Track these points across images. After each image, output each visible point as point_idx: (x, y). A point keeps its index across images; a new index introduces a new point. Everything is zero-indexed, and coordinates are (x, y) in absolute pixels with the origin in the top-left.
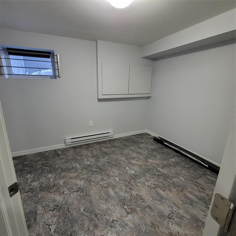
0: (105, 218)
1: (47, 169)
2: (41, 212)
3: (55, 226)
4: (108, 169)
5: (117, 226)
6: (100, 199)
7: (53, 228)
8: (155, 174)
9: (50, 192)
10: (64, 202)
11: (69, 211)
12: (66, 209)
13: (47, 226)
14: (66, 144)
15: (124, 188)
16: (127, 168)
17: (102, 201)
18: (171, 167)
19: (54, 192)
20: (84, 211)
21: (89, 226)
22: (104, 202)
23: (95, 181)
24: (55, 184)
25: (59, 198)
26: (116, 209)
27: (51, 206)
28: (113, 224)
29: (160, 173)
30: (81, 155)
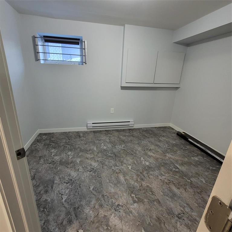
0: (111, 200)
1: (68, 147)
2: (57, 182)
3: (66, 197)
4: (123, 156)
5: (121, 211)
6: (109, 182)
7: (65, 198)
8: (171, 170)
9: (67, 167)
10: (77, 178)
11: (80, 187)
12: (78, 184)
13: (60, 195)
14: (88, 128)
15: (135, 177)
16: (142, 158)
17: (111, 185)
18: (192, 166)
19: (71, 168)
20: (93, 189)
21: (95, 204)
22: (113, 186)
23: (108, 165)
24: (72, 161)
25: (74, 174)
26: (123, 195)
27: (66, 179)
28: (118, 208)
29: (177, 170)
30: (100, 139)
